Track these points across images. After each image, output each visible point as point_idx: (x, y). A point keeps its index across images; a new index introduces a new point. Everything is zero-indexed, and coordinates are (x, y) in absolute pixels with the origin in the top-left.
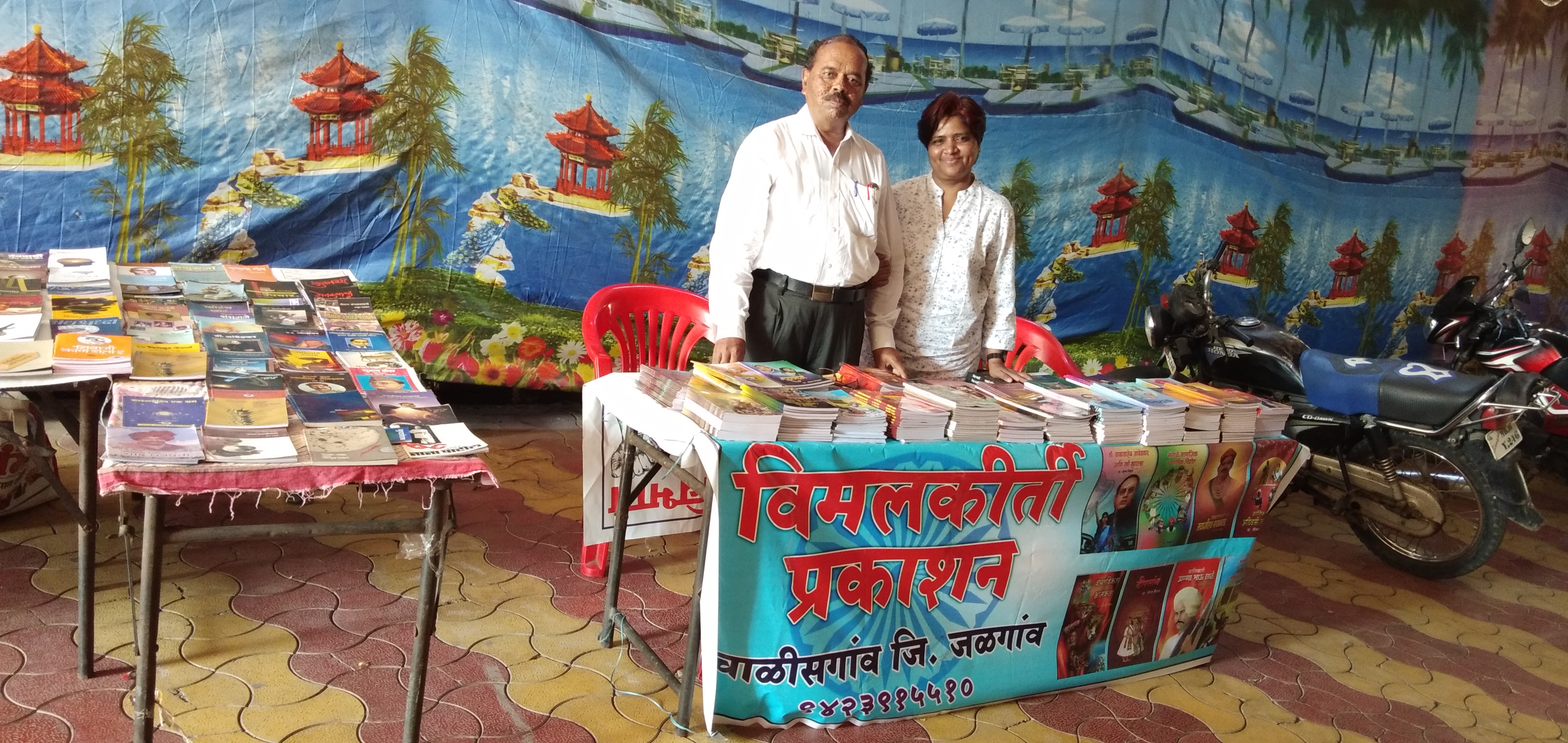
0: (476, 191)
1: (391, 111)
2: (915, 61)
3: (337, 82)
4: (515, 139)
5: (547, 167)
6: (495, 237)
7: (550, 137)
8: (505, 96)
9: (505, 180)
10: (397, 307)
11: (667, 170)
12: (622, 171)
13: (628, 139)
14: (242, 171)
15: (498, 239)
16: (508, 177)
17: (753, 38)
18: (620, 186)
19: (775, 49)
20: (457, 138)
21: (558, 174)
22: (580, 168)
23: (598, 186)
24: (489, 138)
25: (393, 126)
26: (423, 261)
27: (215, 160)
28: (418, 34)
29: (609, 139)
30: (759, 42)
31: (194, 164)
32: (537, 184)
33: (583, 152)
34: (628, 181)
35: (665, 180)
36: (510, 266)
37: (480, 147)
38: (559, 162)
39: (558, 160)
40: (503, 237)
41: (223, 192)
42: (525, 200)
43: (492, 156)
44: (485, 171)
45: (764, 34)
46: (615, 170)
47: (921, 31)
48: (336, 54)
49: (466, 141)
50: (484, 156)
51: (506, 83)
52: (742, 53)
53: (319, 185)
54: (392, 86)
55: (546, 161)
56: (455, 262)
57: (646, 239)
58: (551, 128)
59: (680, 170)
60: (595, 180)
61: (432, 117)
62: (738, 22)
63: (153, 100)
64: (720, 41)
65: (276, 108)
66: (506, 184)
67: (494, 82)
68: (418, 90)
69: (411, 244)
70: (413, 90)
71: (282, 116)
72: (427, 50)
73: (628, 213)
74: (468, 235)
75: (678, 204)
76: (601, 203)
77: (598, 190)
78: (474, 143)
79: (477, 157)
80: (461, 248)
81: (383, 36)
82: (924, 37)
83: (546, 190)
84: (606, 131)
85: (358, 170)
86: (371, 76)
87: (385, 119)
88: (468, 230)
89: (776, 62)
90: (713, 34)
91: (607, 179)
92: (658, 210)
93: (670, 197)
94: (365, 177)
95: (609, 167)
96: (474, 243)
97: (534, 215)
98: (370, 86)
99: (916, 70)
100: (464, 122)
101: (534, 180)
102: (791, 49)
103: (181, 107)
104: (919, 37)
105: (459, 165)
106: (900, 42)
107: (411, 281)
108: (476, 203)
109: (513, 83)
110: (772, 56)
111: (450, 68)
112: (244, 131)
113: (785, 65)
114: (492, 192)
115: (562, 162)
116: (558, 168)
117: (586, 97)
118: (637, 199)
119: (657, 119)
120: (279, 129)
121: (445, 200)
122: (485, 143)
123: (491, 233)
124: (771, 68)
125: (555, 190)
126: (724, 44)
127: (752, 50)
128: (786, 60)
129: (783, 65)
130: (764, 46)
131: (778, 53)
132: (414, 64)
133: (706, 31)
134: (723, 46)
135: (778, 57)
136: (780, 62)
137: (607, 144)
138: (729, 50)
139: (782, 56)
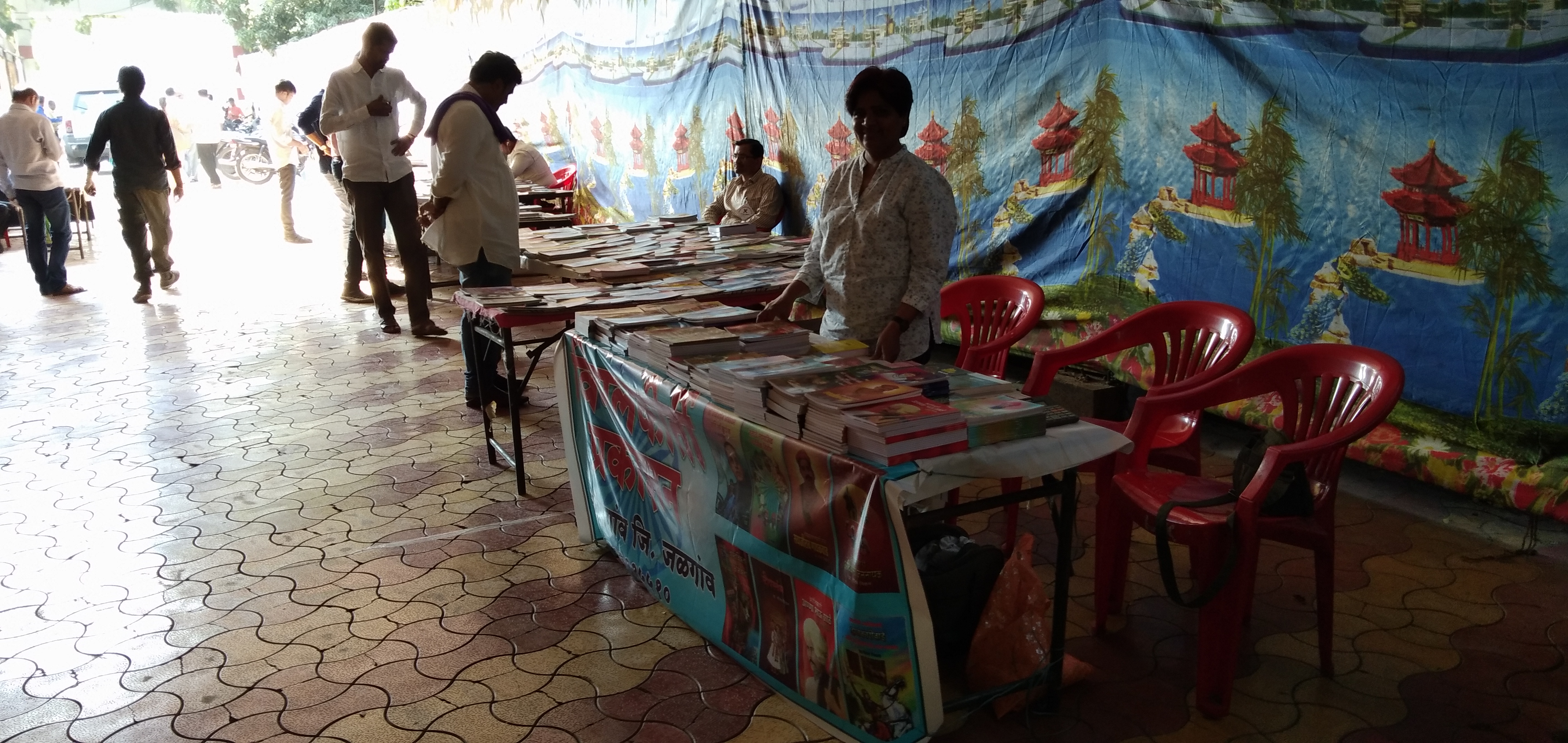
0: (1134, 207)
1: (1084, 142)
3: (1055, 123)
4: (1162, 155)
5: (1184, 179)
6: (1147, 248)
7: (1187, 150)
9: (1154, 195)
10: (1086, 308)
11: (1286, 174)
12: (1246, 178)
13: (1248, 144)
14: (1009, 197)
15: (1148, 250)
17: (1370, 6)
18: (1242, 195)
19: (1397, 13)
20: (1124, 158)
21: (1192, 186)
22: (1209, 178)
23: (1224, 196)
25: (1084, 155)
26: (1101, 268)
27: (998, 189)
28: (1103, 73)
29: (1232, 145)
30: (1378, 10)
31: (990, 193)
32: (1177, 196)
33: (1213, 161)
34: (1250, 189)
35: (1285, 186)
36: (1156, 276)
37: (1138, 165)
38: (1193, 173)
39: (1191, 171)
40: (1152, 248)
41: (1001, 214)
42: (1168, 212)
43: (1146, 172)
44: (1140, 187)
46: (1239, 178)
48: (1056, 102)
51: (1156, 104)
52: (1361, 27)
53: (1043, 206)
54: (1086, 120)
55: (1184, 173)
56: (1122, 270)
57: (1268, 252)
58: (1188, 141)
59: (1298, 174)
60: (1221, 189)
61: (1109, 143)
63: (974, 151)
64: (1337, 19)
65: (1023, 149)
66: (1155, 198)
67: (1148, 105)
68: (1101, 121)
69: (1096, 254)
70: (1098, 122)
71: (1027, 154)
72: (1107, 86)
73: (1251, 224)
74: (1129, 246)
75: (1299, 212)
76: (1227, 214)
77: (1225, 200)
78: (1133, 163)
79: (1136, 174)
80: (1125, 258)
81: (1081, 80)
83: (1183, 202)
84: (1229, 138)
85: (1064, 192)
86: (1073, 115)
87: (1080, 149)
88: (1129, 241)
89: (1399, 29)
90: (1329, 12)
91: (1231, 187)
92: (1277, 221)
93: (1292, 204)
94: (1067, 198)
95: (1234, 175)
96: (1133, 254)
97: (1174, 227)
98: (1074, 123)
101: (1175, 193)
102: (1418, 9)
103: (984, 154)
105: (1125, 182)
107: (1094, 286)
108: (1134, 217)
109: (1161, 103)
110: (1396, 22)
111: (1120, 99)
112: (1009, 169)
113: (1410, 30)
114: (1145, 205)
115: (1195, 172)
116: (1192, 180)
117: (1212, 106)
118: (1258, 208)
119: (1271, 119)
120: (1026, 164)
121: (1116, 215)
123: (1144, 244)
124: (1397, 37)
125: (1190, 201)
126: (1341, 21)
127: (1372, 21)
128: (1411, 24)
129: (1408, 31)
130: (1384, 13)
131: (1402, 18)
132: (1099, 99)
133: (1322, 11)
134: (1339, 24)
135: (1402, 23)
136: (1405, 28)
137: (1231, 151)
138: (1346, 27)
139: (1407, 21)
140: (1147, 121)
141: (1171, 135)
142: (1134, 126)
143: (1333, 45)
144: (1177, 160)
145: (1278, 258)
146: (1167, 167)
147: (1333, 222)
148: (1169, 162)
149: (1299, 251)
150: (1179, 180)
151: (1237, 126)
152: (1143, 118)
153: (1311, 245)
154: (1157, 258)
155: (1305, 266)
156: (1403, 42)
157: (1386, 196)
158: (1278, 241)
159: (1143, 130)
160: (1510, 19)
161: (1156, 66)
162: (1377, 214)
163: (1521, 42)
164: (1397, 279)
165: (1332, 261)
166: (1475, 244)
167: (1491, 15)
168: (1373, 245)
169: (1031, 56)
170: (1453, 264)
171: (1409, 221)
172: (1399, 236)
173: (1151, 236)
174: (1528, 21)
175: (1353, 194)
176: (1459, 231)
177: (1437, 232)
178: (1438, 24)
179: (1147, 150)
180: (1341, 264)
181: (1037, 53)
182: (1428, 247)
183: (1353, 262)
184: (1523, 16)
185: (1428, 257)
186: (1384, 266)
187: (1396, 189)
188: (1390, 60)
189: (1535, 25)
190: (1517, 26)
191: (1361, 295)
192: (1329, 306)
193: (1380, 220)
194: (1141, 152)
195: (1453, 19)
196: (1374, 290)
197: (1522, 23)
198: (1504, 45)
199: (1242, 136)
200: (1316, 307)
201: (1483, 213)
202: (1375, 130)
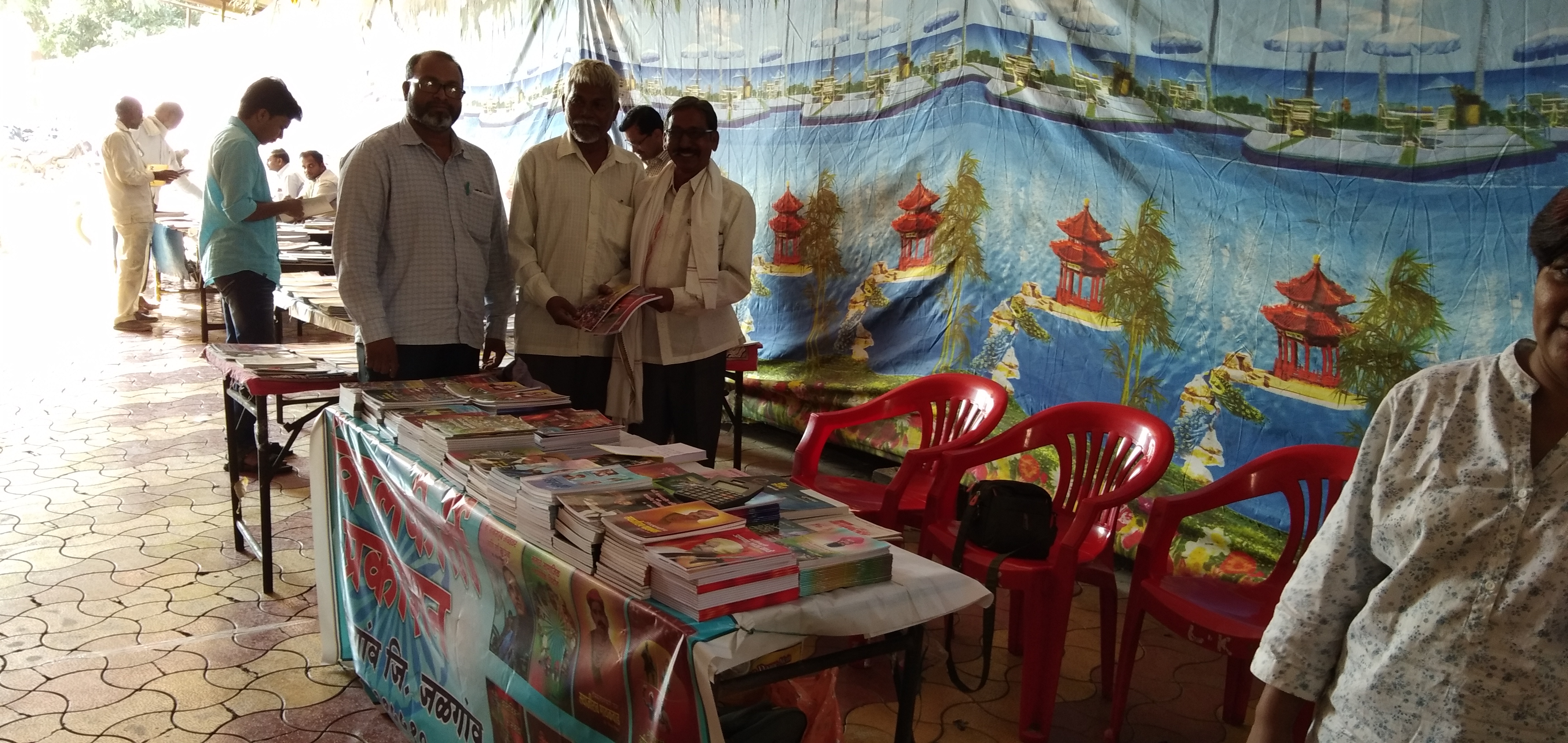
0: (995, 300)
1: (946, 228)
2: (1508, 105)
3: (915, 206)
4: (1026, 249)
5: (1049, 276)
6: (1007, 344)
7: (1054, 245)
8: (1021, 207)
9: (1017, 289)
11: (1158, 279)
12: (1115, 280)
13: (1119, 244)
14: (867, 278)
15: (1009, 347)
16: (1019, 285)
17: (1255, 110)
18: (1112, 296)
19: (1284, 120)
20: (985, 249)
21: (1058, 283)
22: (1076, 276)
23: (1091, 297)
24: (1007, 249)
25: (945, 241)
26: (957, 363)
28: (966, 157)
29: (1102, 245)
30: (1263, 115)
31: (846, 272)
32: (1041, 293)
33: (1081, 260)
34: (1120, 292)
35: (1156, 291)
36: (1017, 375)
37: (1000, 257)
38: (1059, 270)
39: (1057, 268)
40: (1014, 345)
41: (858, 295)
42: (1031, 309)
45: (1269, 104)
46: (1108, 279)
47: (1520, 56)
48: (917, 183)
49: (991, 252)
50: (1003, 265)
52: (1244, 131)
54: (947, 205)
55: (1049, 270)
56: (978, 366)
57: (1136, 359)
58: (1055, 236)
59: (1171, 280)
60: (1089, 290)
61: (970, 231)
62: (1237, 94)
63: (830, 227)
64: (1219, 121)
66: (1017, 293)
68: (962, 208)
69: (952, 347)
70: (960, 208)
72: (970, 172)
73: (1119, 328)
74: (988, 341)
75: (1171, 319)
76: (1093, 315)
77: (1092, 301)
78: (996, 254)
80: (983, 353)
81: (943, 164)
82: (1527, 65)
83: (1047, 299)
84: (1099, 236)
85: (921, 279)
86: (935, 199)
87: (941, 235)
88: (988, 336)
89: (1286, 137)
90: (1210, 113)
91: (1100, 288)
92: (1148, 327)
93: (1163, 311)
95: (1103, 275)
96: (992, 349)
97: (1038, 325)
98: (935, 207)
99: (1513, 119)
100: (990, 235)
101: (1039, 289)
102: (1306, 117)
104: (1517, 65)
105: (985, 274)
106: (1480, 79)
108: (995, 310)
110: (1282, 129)
111: (983, 186)
113: (1297, 138)
114: (1007, 300)
115: (1062, 269)
116: (1058, 277)
117: (1084, 202)
118: (1128, 312)
119: (1149, 221)
122: (1004, 253)
123: (1004, 341)
124: (1282, 145)
125: (1055, 299)
126: (1223, 124)
127: (1256, 126)
128: (1299, 132)
129: (1295, 139)
130: (1271, 119)
131: (1289, 125)
132: (961, 185)
133: (1202, 111)
134: (1221, 126)
135: (1288, 130)
136: (1291, 136)
137: (1099, 251)
138: (1228, 130)
139: (1295, 128)
140: (1011, 212)
141: (1037, 229)
142: (997, 216)
143: (1215, 149)
144: (1042, 255)
145: (1146, 366)
146: (1031, 262)
147: (1207, 333)
148: (1033, 257)
149: (1171, 360)
150: (1044, 276)
151: (1110, 224)
152: (1007, 208)
153: (1182, 355)
154: (1018, 355)
155: (1175, 377)
156: (1289, 150)
157: (1267, 311)
158: (1148, 348)
159: (1007, 221)
160: (1403, 136)
161: (1023, 155)
162: (1254, 328)
163: (1414, 160)
164: (1273, 398)
165: (1204, 374)
166: (1357, 368)
167: (1383, 129)
168: (1248, 360)
169: (893, 134)
170: (1333, 387)
171: (1287, 338)
172: (1277, 353)
173: (1013, 332)
174: (1422, 139)
175: (1229, 305)
176: (1341, 353)
177: (1317, 352)
178: (1328, 134)
179: (1010, 242)
180: (1213, 378)
181: (899, 131)
182: (1307, 367)
183: (1227, 376)
184: (1417, 133)
185: (1307, 378)
186: (1259, 383)
187: (1279, 304)
188: (1276, 168)
189: (1429, 143)
190: (1411, 143)
191: (1234, 412)
192: (1201, 421)
193: (1256, 335)
194: (1004, 244)
195: (1343, 131)
196: (1247, 407)
197: (1415, 141)
198: (1396, 162)
199: (1114, 236)
200: (1187, 420)
201: (1370, 335)
202: (1255, 240)
